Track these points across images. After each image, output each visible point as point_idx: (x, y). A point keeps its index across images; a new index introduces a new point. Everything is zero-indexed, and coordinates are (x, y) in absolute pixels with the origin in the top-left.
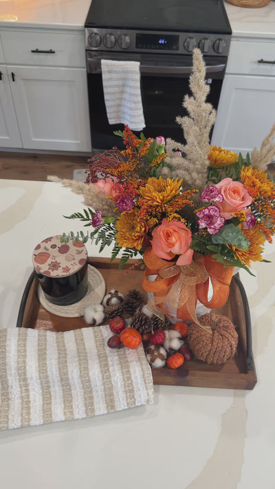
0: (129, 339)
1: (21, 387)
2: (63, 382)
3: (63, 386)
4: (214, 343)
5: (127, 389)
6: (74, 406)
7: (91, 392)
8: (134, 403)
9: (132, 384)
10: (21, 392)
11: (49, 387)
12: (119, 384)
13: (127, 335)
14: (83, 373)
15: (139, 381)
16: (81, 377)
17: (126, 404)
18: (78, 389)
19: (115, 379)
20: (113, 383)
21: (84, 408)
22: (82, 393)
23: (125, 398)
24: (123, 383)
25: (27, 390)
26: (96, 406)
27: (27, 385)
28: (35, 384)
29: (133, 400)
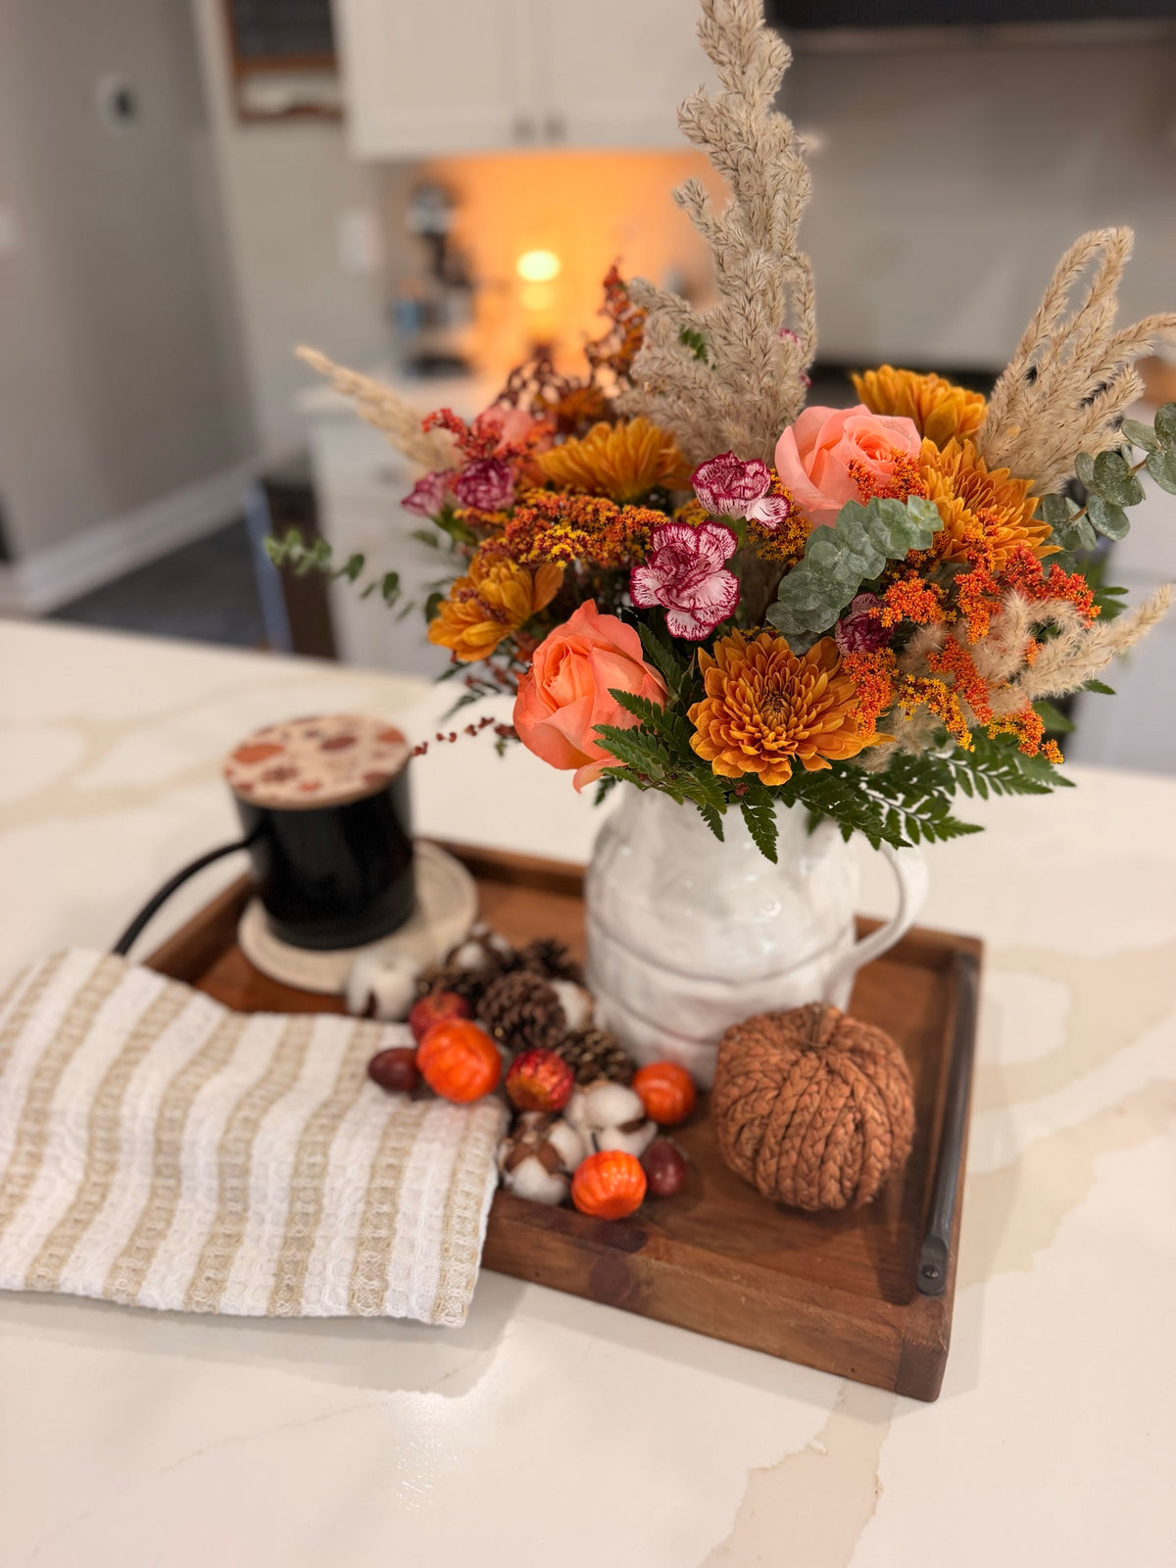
0: (448, 1060)
1: (19, 1142)
2: (162, 1160)
3: (158, 1172)
4: (788, 1091)
5: (368, 1232)
6: (160, 1253)
7: (241, 1218)
8: (379, 1295)
9: (391, 1218)
10: (14, 1160)
11: (112, 1167)
12: (344, 1212)
13: (444, 1041)
14: (232, 1135)
15: (423, 1215)
16: (222, 1149)
17: (343, 1294)
18: (200, 1196)
19: (339, 1183)
20: (326, 1201)
21: (190, 1272)
22: (210, 1217)
23: (348, 1268)
24: (361, 1207)
25: (36, 1159)
26: (237, 1273)
27: (41, 1139)
28: (69, 1142)
29: (376, 1284)
